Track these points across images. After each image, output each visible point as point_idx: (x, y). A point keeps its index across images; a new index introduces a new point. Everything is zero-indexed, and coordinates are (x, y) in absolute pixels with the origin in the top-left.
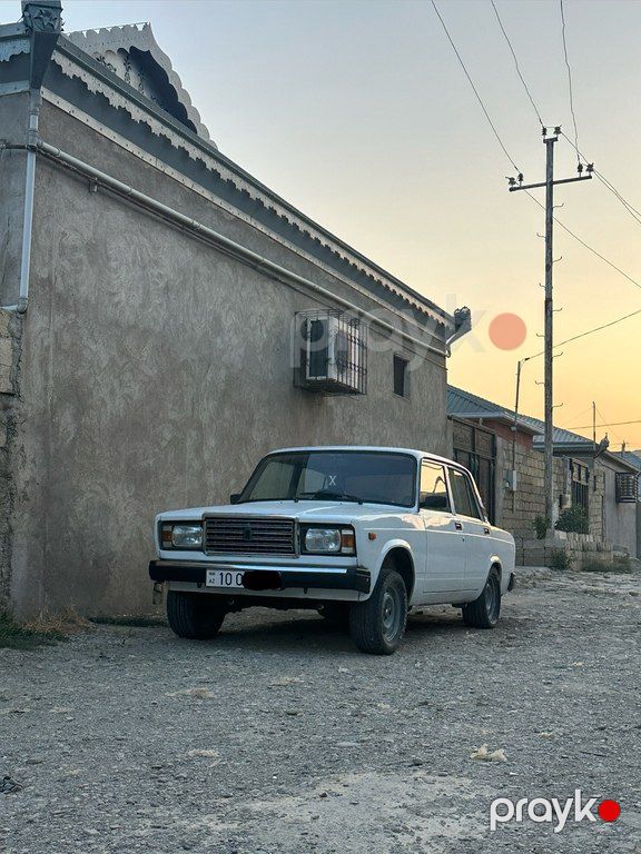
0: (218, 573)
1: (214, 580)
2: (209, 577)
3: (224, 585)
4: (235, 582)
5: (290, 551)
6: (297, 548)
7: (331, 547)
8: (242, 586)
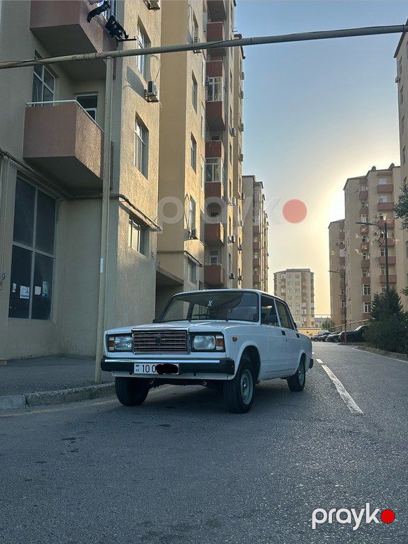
0: (141, 365)
2: (135, 368)
3: (145, 372)
5: (185, 350)
6: (189, 348)
7: (209, 346)
8: (156, 373)
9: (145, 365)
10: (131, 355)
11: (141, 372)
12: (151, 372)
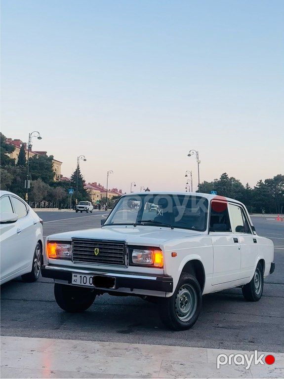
0: (79, 276)
1: (77, 281)
2: (73, 278)
3: (82, 284)
4: (89, 283)
5: (122, 263)
6: (127, 261)
7: (148, 261)
8: (92, 285)
9: (83, 276)
10: (69, 263)
11: (78, 283)
12: (88, 284)
